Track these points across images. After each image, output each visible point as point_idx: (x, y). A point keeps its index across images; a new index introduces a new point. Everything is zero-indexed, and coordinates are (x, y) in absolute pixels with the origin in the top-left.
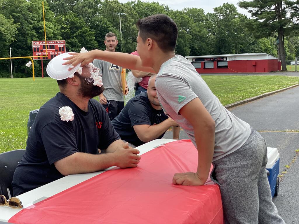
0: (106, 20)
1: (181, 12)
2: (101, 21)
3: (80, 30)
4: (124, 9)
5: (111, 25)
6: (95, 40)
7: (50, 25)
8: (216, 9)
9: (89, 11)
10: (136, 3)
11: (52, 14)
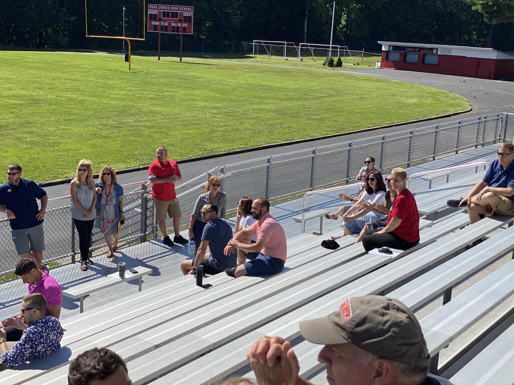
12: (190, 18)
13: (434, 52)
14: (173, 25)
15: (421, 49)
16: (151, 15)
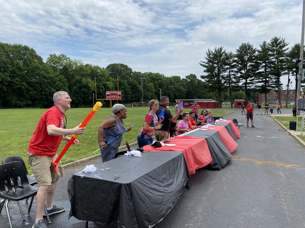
0: (135, 81)
1: (170, 78)
2: (133, 82)
3: (124, 86)
4: (144, 76)
5: (138, 84)
6: (130, 91)
7: (111, 83)
8: (186, 77)
9: (128, 77)
10: (149, 73)
11: (111, 78)
12: (120, 95)
13: (193, 102)
14: (115, 97)
15: (189, 101)
16: (107, 95)
